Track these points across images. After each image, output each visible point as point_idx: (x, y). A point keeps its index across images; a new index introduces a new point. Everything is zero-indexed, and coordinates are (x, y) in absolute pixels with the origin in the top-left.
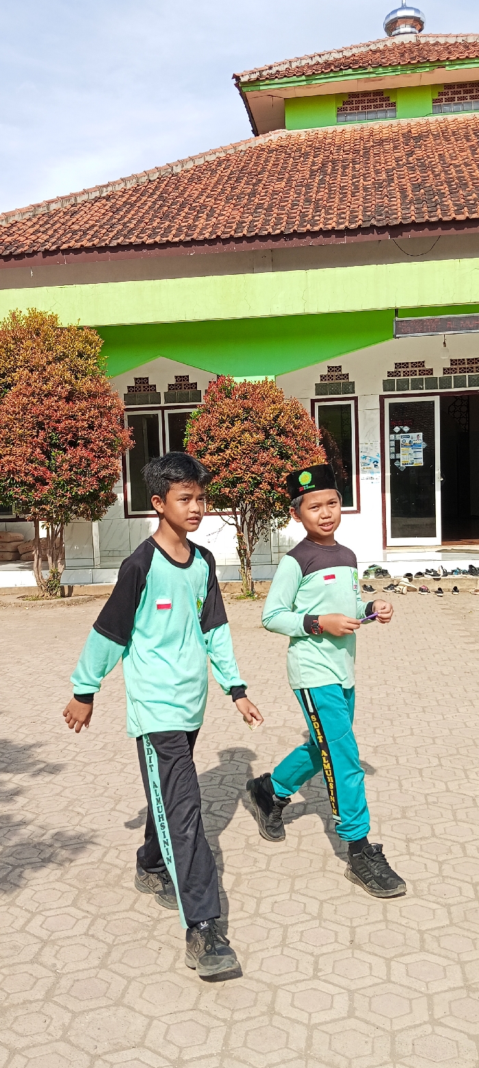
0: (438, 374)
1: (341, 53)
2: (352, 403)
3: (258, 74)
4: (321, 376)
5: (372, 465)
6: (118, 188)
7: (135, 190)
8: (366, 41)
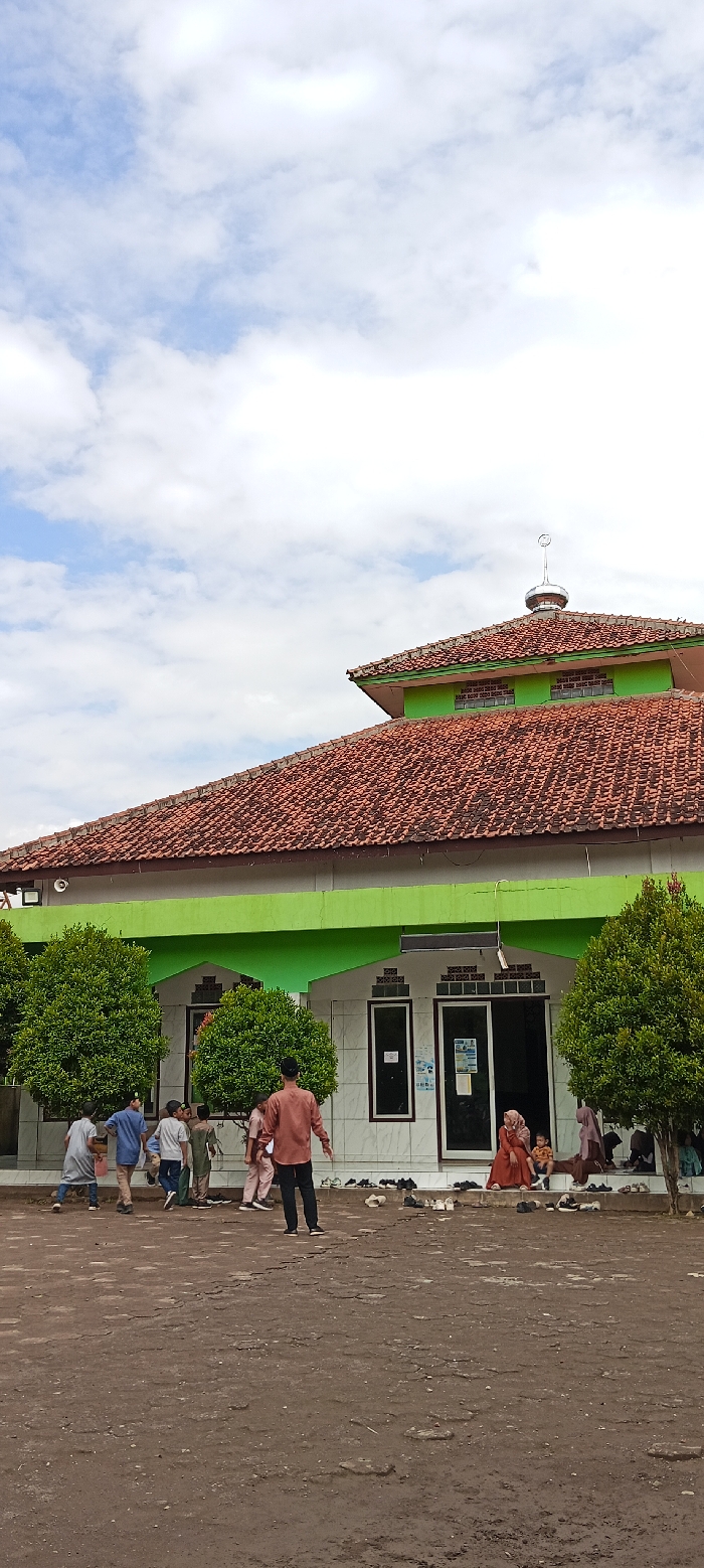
0: (490, 979)
1: (468, 639)
2: (407, 1006)
3: (373, 669)
4: (378, 978)
5: (427, 1071)
6: (218, 788)
7: (232, 792)
8: (500, 622)
